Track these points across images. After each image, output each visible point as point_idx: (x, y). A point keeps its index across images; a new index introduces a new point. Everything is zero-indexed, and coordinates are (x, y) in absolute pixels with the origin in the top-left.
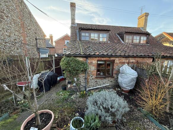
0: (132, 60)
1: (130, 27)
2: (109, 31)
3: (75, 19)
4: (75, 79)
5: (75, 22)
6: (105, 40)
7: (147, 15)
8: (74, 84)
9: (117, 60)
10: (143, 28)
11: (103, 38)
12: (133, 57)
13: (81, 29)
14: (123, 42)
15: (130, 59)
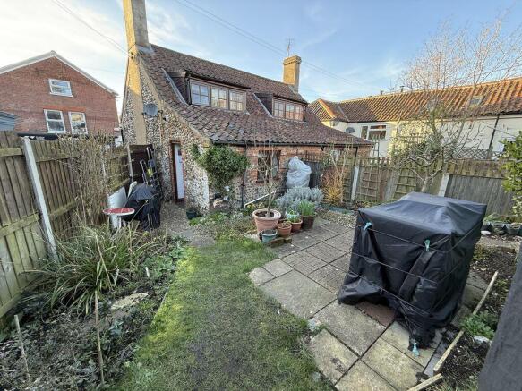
0: (301, 150)
1: (274, 82)
2: (247, 88)
3: (146, 32)
4: (227, 188)
5: (147, 41)
6: (240, 107)
7: (298, 61)
8: (226, 198)
9: (284, 151)
10: (292, 86)
11: (237, 101)
12: (303, 145)
13: (192, 76)
14: (270, 115)
15: (299, 148)
